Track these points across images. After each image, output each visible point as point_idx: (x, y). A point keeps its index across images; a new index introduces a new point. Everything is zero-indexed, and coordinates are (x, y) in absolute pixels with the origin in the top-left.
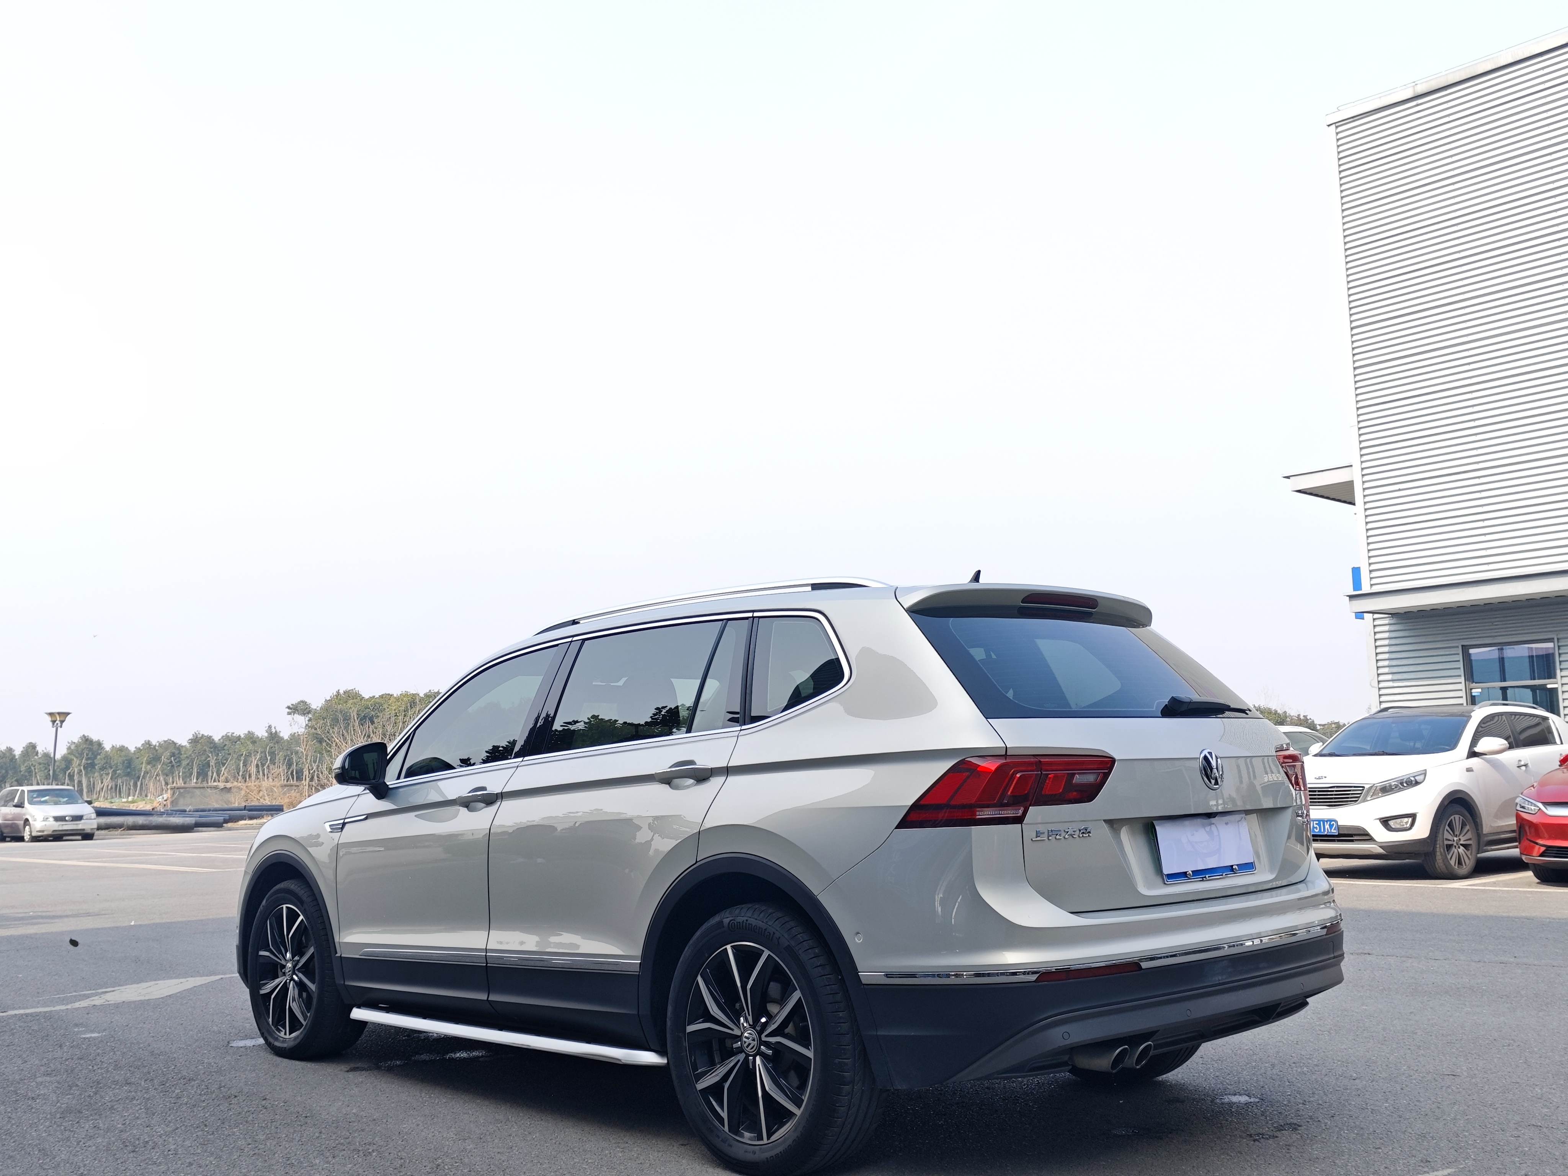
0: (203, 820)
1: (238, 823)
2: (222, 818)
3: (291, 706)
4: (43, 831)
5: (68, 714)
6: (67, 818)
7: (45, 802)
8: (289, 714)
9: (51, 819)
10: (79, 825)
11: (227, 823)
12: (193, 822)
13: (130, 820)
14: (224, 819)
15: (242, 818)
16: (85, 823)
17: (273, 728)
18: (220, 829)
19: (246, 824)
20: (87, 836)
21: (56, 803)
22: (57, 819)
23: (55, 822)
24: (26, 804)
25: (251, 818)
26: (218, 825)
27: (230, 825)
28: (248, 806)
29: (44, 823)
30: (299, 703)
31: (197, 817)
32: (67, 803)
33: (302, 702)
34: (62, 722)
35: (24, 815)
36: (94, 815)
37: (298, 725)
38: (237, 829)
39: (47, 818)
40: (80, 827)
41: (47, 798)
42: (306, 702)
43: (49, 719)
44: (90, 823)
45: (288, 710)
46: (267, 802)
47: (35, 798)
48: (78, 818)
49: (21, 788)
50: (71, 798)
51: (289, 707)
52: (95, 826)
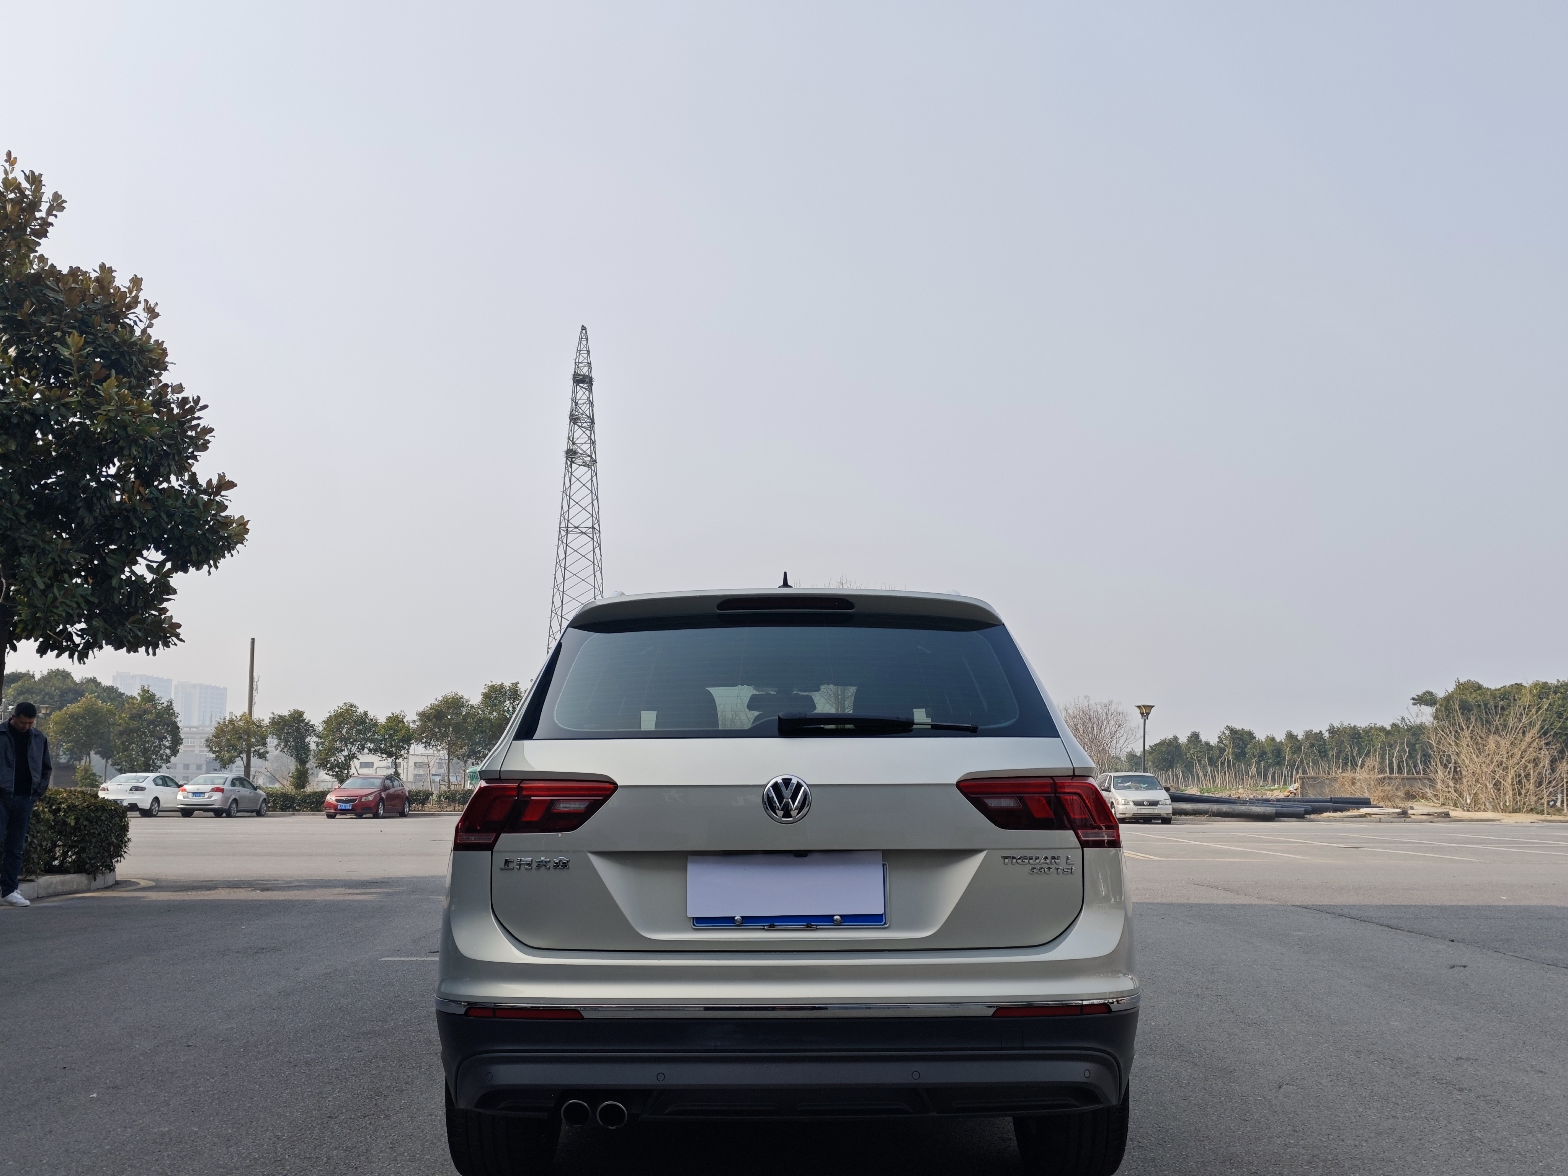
0: (1285, 810)
1: (1322, 815)
2: (1303, 809)
3: (1417, 698)
4: (1125, 814)
5: (1153, 706)
6: (1145, 803)
7: (1129, 787)
8: (1414, 704)
9: (1131, 803)
10: (1156, 810)
11: (1310, 814)
12: (1274, 812)
13: (1215, 807)
14: (1305, 810)
15: (1327, 810)
16: (1160, 808)
17: (1406, 719)
18: (1302, 820)
19: (1330, 817)
20: (1166, 821)
21: (1137, 789)
22: (1136, 803)
23: (1134, 806)
24: (1112, 789)
25: (1335, 810)
26: (1300, 816)
27: (1312, 816)
28: (1334, 798)
29: (1125, 807)
30: (1424, 694)
31: (1280, 807)
32: (1147, 789)
33: (1428, 692)
34: (1148, 714)
35: (1111, 798)
36: (1169, 801)
37: (1425, 715)
38: (1319, 821)
39: (1128, 802)
40: (1156, 812)
41: (1130, 783)
42: (1432, 693)
43: (1138, 711)
44: (1166, 808)
45: (1412, 701)
46: (1358, 795)
47: (1120, 783)
48: (1154, 803)
49: (1110, 774)
50: (1151, 784)
51: (1413, 699)
52: (1170, 811)
